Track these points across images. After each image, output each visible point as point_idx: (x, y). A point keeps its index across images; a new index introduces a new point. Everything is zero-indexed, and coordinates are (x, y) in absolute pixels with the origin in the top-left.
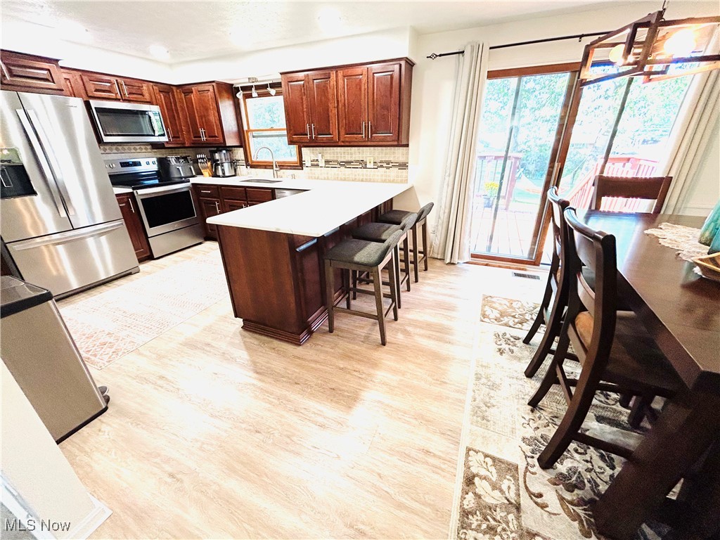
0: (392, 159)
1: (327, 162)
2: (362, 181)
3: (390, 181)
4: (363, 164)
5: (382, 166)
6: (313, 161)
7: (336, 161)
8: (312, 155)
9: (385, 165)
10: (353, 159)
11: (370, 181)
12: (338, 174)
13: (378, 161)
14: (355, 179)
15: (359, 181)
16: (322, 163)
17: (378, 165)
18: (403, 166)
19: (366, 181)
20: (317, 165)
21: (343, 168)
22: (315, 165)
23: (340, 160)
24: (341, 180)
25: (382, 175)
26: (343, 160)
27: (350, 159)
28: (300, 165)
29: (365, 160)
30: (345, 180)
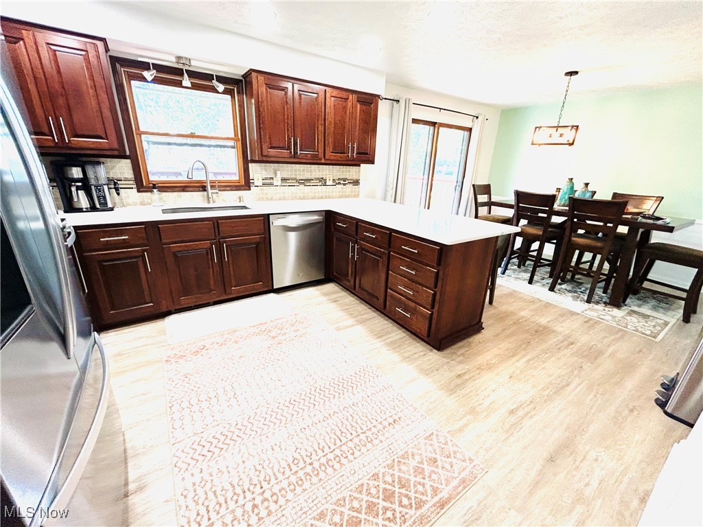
0: (347, 177)
1: (283, 180)
2: (322, 198)
3: (346, 197)
4: (323, 182)
5: (339, 183)
6: (266, 179)
7: (295, 179)
8: (264, 172)
9: (342, 182)
10: (313, 177)
11: (329, 197)
12: (296, 193)
13: (336, 178)
14: (315, 197)
15: (319, 198)
16: (277, 181)
17: (337, 182)
18: (356, 182)
19: (326, 197)
20: (271, 184)
21: (302, 187)
22: (268, 183)
23: (298, 178)
24: (300, 198)
25: (339, 192)
26: (302, 177)
27: (309, 177)
28: (247, 184)
29: (324, 177)
30: (304, 198)
